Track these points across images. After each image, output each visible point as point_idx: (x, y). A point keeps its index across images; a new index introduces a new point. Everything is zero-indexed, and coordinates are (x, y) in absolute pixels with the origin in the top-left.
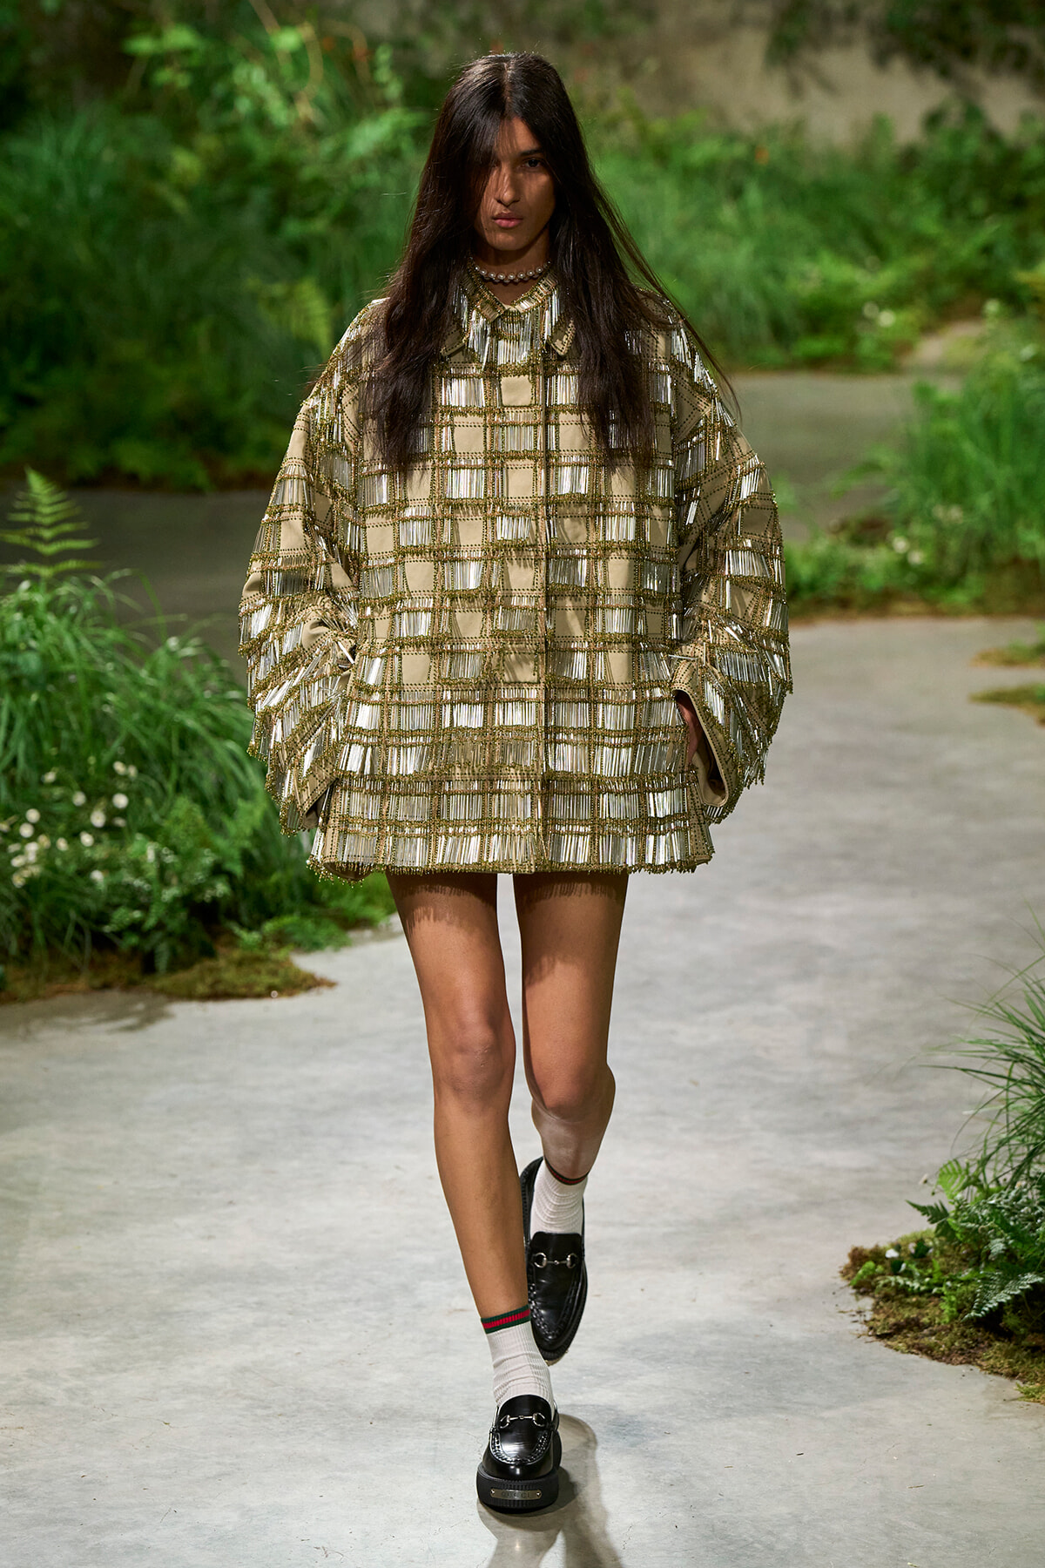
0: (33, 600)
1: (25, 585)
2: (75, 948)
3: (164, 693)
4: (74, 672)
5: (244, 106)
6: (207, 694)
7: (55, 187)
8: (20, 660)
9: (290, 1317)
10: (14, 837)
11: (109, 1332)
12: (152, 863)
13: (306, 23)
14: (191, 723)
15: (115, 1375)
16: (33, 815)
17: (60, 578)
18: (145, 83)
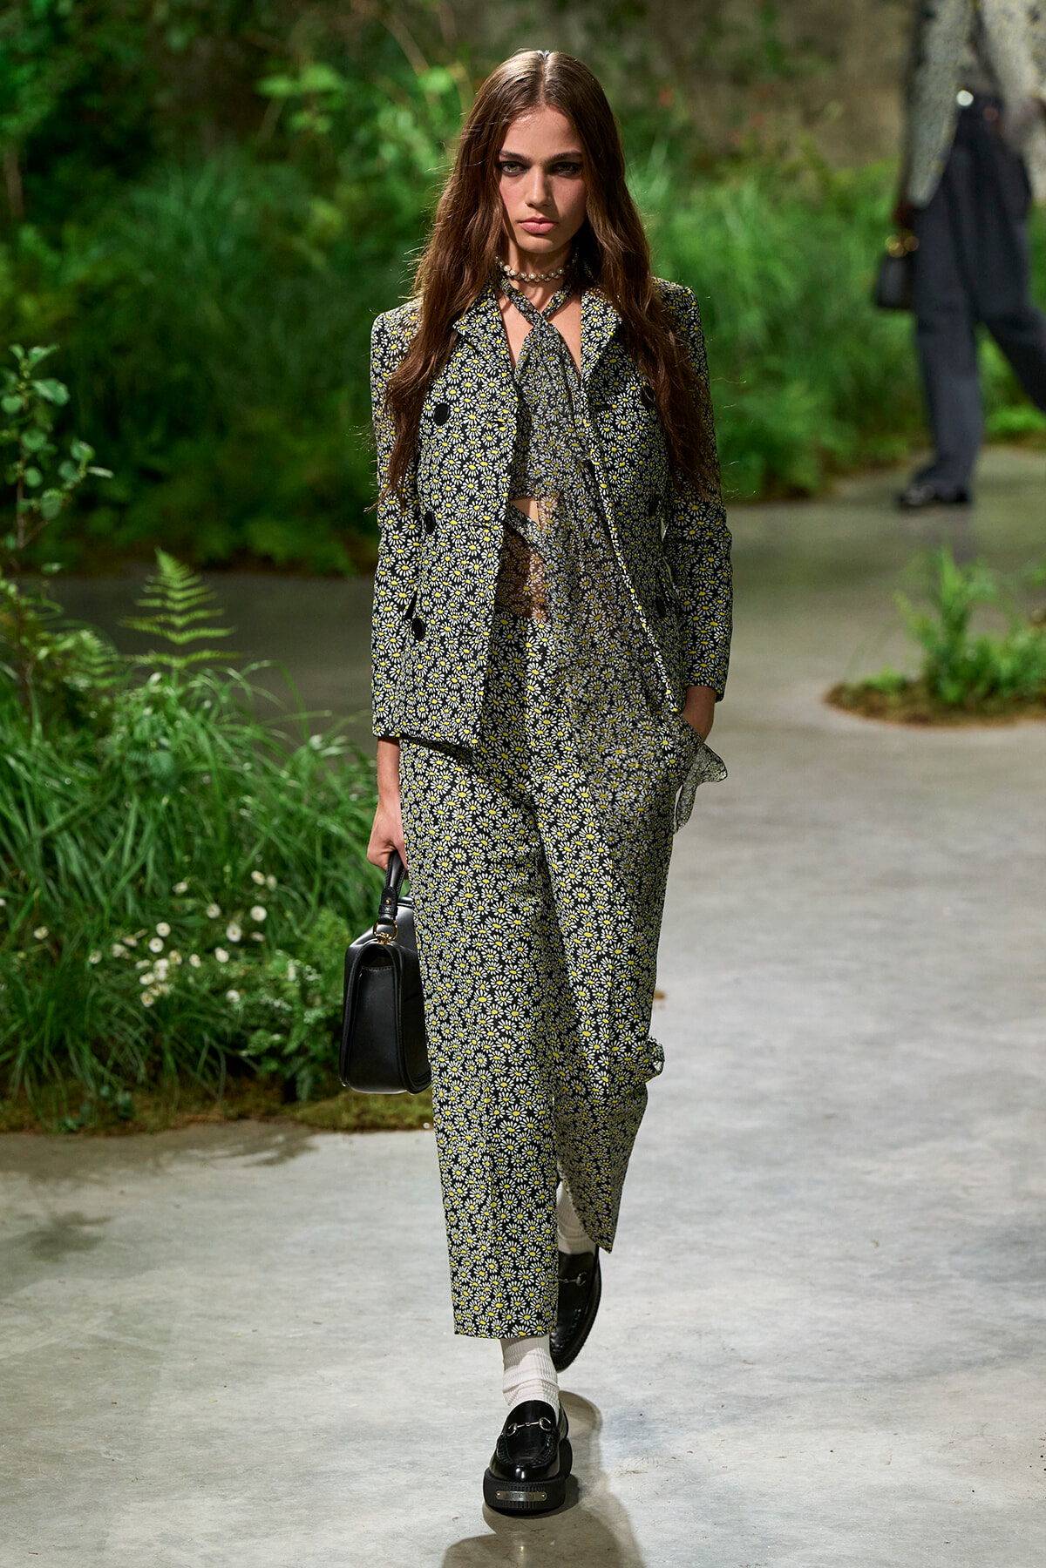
0: (165, 693)
1: (156, 677)
2: (209, 1076)
3: (306, 797)
4: (209, 772)
5: (389, 153)
6: (354, 797)
7: (183, 241)
8: (151, 760)
9: (447, 1477)
10: (141, 951)
11: (248, 1494)
12: (294, 982)
13: (458, 63)
14: (336, 829)
15: (256, 1541)
16: (163, 929)
17: (194, 669)
18: (281, 127)
